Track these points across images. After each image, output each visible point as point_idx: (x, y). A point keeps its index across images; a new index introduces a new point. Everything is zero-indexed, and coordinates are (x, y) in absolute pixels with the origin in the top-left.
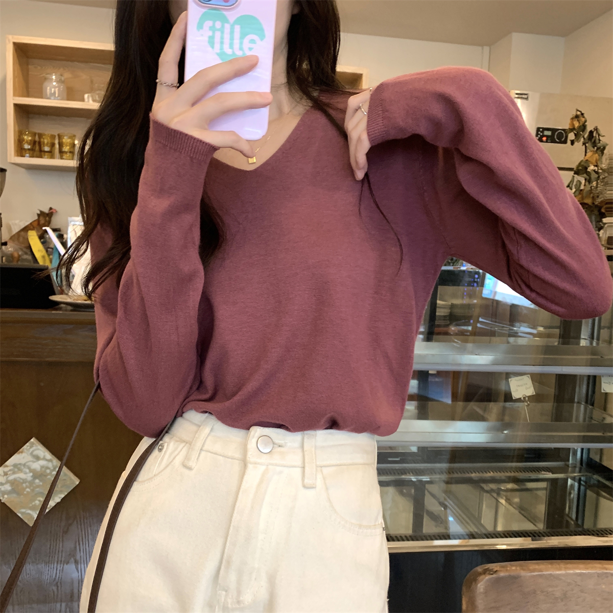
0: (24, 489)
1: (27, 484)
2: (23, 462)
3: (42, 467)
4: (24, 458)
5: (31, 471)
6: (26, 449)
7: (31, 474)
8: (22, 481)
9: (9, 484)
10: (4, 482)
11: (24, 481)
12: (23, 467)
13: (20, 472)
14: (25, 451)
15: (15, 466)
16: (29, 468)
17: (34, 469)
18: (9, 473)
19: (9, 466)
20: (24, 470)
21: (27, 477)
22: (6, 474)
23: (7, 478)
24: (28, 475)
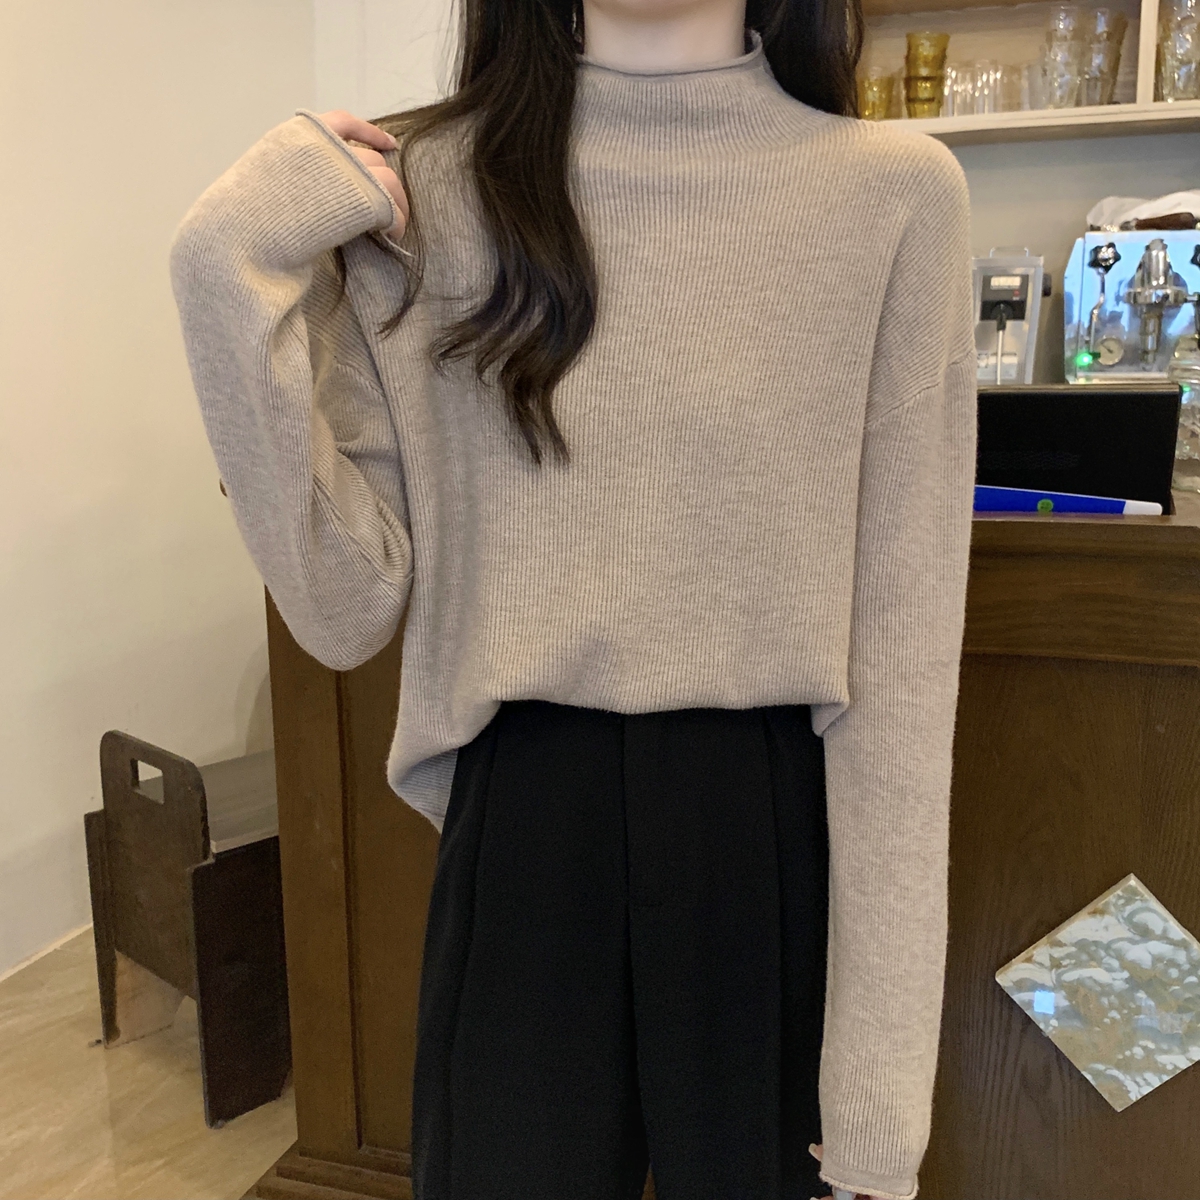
0: (1104, 1012)
1: (1113, 997)
2: (1104, 937)
3: (1157, 959)
4: (1106, 927)
5: (1125, 965)
6: (1115, 905)
7: (1126, 975)
8: (1098, 989)
9: (1063, 992)
10: (1049, 984)
11: (1106, 990)
12: (1103, 953)
13: (1094, 963)
14: (1112, 909)
15: (1082, 945)
16: (1120, 956)
17: (1132, 962)
18: (1064, 963)
19: (1065, 945)
20: (1108, 960)
21: (1114, 979)
22: (1056, 964)
23: (1059, 976)
24: (1114, 975)
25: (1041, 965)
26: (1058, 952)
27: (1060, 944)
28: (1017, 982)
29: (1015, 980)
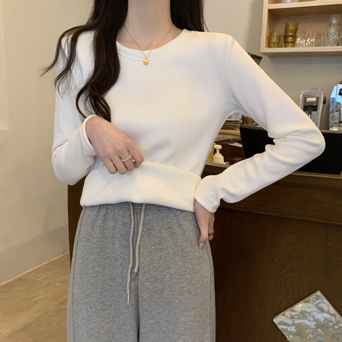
0: (307, 335)
1: (310, 330)
2: (309, 310)
4: (309, 307)
5: (315, 320)
7: (315, 323)
8: (306, 327)
9: (294, 327)
10: (290, 324)
11: (308, 327)
12: (308, 315)
13: (305, 318)
14: (312, 301)
15: (301, 312)
16: (313, 317)
17: (318, 319)
18: (295, 317)
19: (295, 311)
20: (309, 317)
21: (311, 324)
22: (292, 317)
23: (293, 321)
24: (312, 323)
25: (288, 317)
26: (293, 314)
27: (294, 311)
28: (280, 322)
29: (279, 321)
